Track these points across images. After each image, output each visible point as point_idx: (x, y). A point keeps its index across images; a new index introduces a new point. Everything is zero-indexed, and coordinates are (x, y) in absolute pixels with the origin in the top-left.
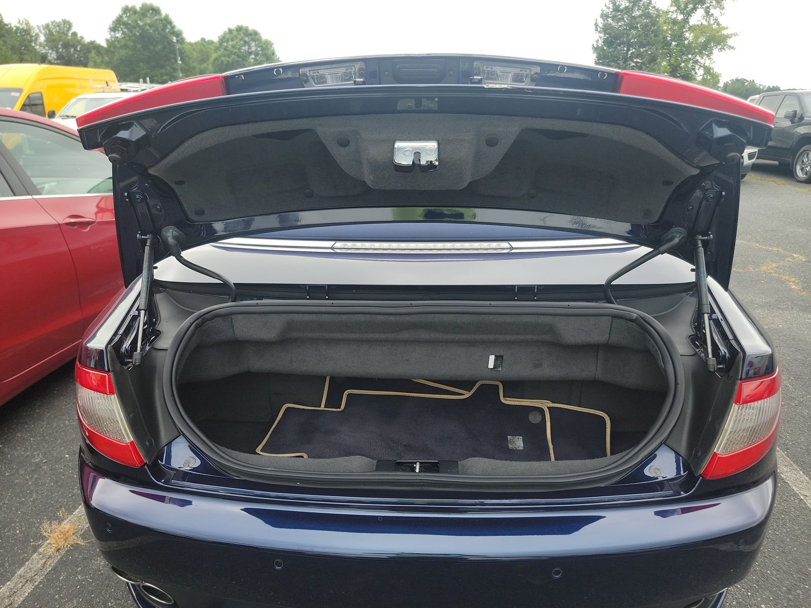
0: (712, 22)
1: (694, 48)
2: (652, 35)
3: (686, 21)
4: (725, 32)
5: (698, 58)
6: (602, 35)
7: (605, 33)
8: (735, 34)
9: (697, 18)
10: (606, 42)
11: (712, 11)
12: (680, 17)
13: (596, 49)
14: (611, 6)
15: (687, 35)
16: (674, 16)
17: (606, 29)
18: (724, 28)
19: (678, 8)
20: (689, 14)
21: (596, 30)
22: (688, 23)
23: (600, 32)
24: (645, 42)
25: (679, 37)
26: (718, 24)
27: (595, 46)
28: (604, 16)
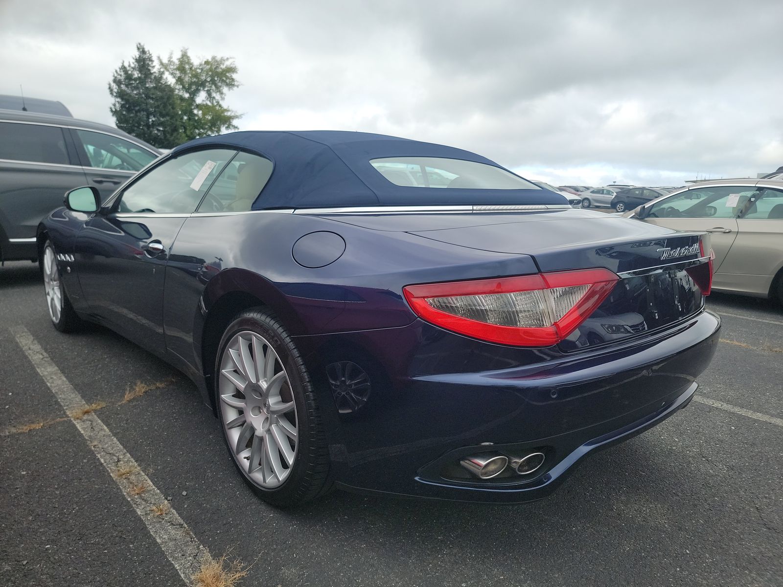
0: (215, 104)
1: (206, 124)
2: (170, 107)
3: (192, 99)
4: (229, 114)
5: (209, 133)
6: (119, 100)
7: (122, 99)
8: (236, 117)
9: (201, 98)
10: (122, 106)
11: (214, 95)
12: (187, 95)
13: (115, 113)
14: (122, 73)
15: (195, 112)
16: (181, 93)
17: (121, 95)
18: (227, 111)
19: (184, 87)
20: (194, 94)
21: (112, 94)
22: (195, 101)
23: (116, 97)
24: (164, 112)
25: (191, 114)
26: (220, 106)
27: (114, 110)
28: (117, 82)
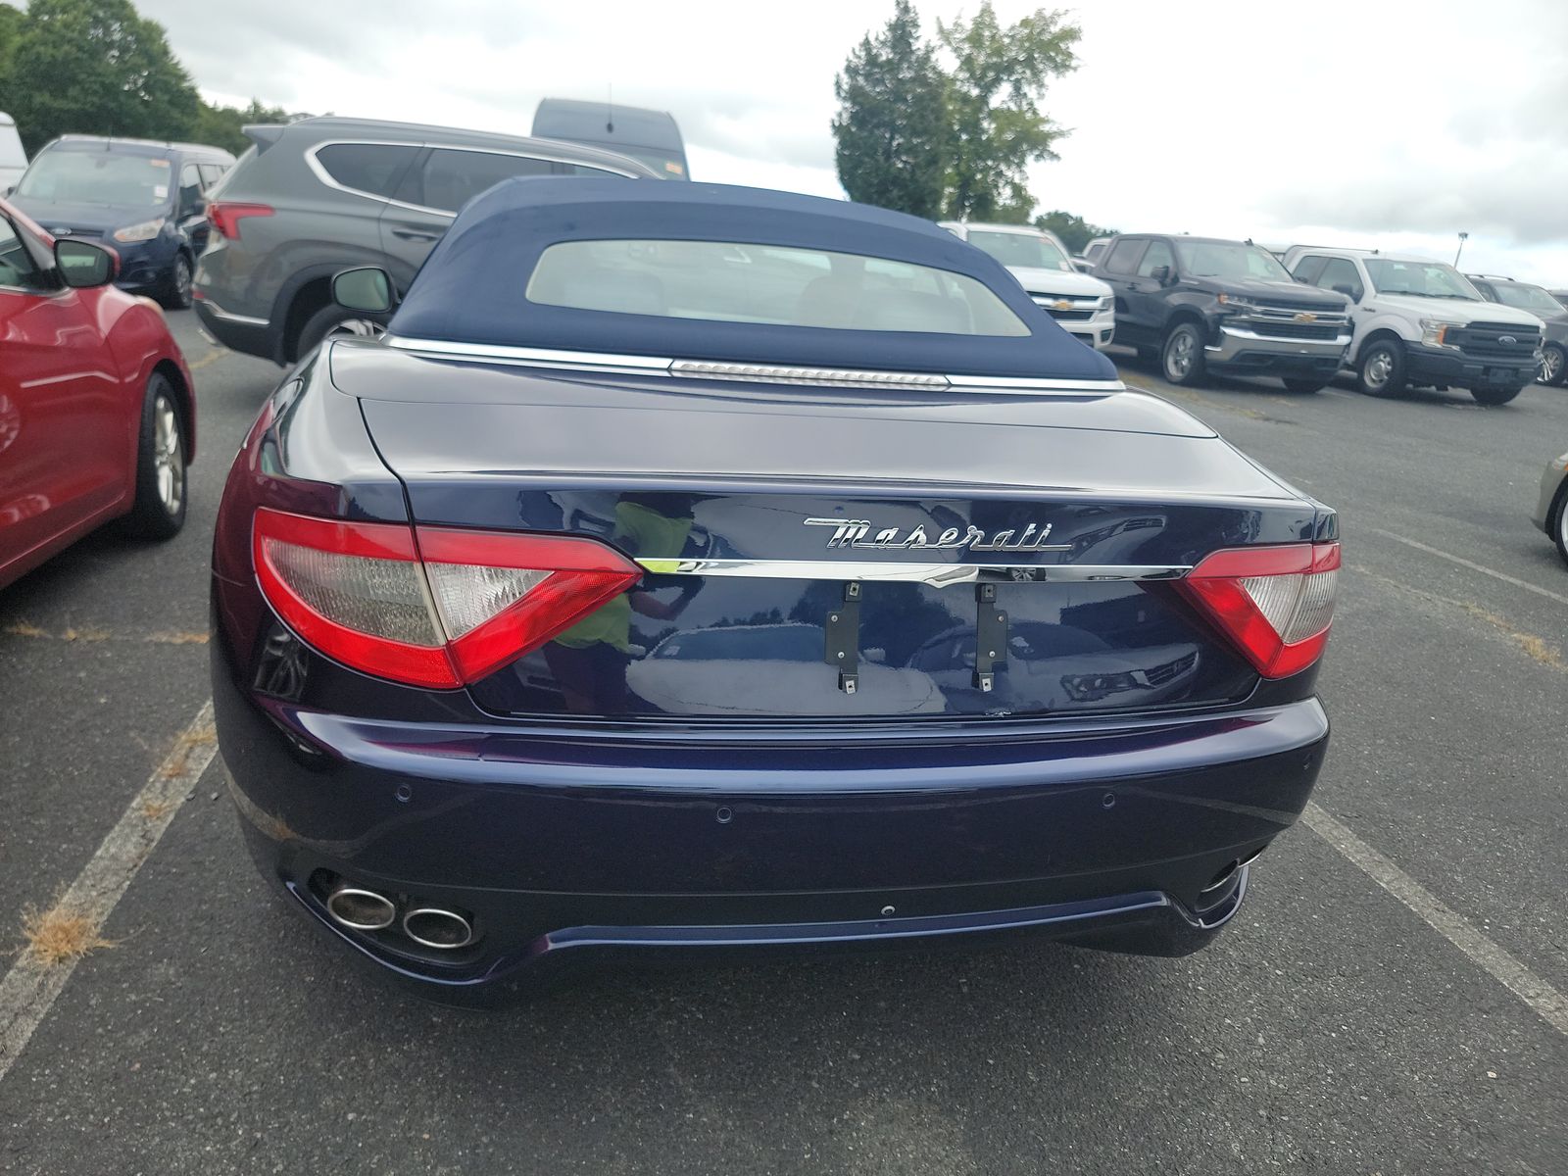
0: (1025, 107)
1: (999, 149)
2: (932, 117)
3: (983, 99)
4: (1045, 128)
5: (1003, 167)
6: (848, 105)
7: (854, 103)
8: (1061, 134)
9: (1001, 97)
10: (853, 117)
11: (1026, 89)
12: (975, 92)
13: (838, 129)
14: (863, 54)
15: (985, 124)
16: (965, 89)
17: (854, 95)
18: (1045, 121)
19: (972, 75)
20: (988, 88)
21: (838, 94)
22: (987, 104)
23: (845, 99)
24: (920, 127)
25: (974, 127)
26: (1035, 112)
27: (837, 124)
28: (851, 71)
